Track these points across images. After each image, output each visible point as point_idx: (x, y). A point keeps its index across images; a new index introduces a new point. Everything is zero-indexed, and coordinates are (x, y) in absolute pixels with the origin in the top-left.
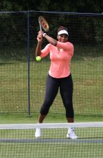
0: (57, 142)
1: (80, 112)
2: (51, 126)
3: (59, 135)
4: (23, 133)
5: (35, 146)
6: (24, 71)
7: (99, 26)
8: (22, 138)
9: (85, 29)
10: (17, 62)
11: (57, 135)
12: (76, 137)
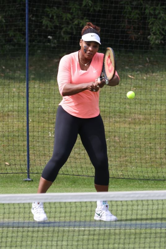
0: (80, 226)
1: (120, 173)
2: (67, 197)
3: (83, 214)
4: (17, 210)
5: (40, 234)
6: (19, 97)
7: (156, 16)
8: (16, 220)
9: (129, 22)
10: (7, 82)
11: (78, 214)
12: (114, 218)
